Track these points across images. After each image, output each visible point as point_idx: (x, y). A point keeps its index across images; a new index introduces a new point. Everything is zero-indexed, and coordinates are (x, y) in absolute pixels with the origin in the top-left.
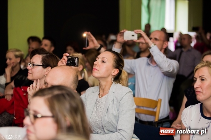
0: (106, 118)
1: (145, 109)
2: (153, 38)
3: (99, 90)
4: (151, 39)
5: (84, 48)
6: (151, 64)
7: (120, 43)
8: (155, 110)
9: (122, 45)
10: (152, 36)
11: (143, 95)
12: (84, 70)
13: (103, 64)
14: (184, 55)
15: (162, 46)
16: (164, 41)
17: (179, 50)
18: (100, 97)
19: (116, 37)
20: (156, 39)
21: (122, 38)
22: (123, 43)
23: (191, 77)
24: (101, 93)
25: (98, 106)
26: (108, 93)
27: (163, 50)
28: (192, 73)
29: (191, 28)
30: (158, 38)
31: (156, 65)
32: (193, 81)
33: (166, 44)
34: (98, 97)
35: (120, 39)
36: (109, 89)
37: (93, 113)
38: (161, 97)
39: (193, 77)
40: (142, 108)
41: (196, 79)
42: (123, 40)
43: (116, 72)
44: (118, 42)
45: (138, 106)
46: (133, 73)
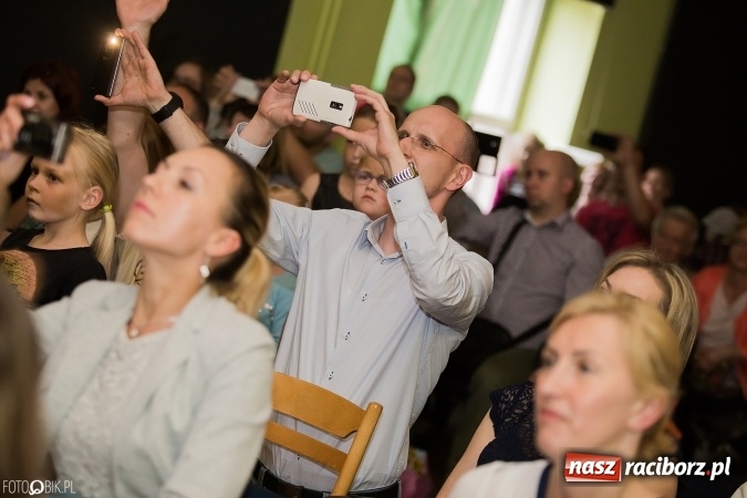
0: (137, 436)
1: (303, 430)
2: (413, 135)
3: (131, 303)
4: (402, 135)
5: (100, 98)
6: (376, 246)
7: (273, 122)
8: (344, 447)
9: (275, 131)
10: (410, 125)
11: (309, 372)
12: (107, 208)
13: (184, 196)
14: (526, 238)
15: (445, 177)
16: (456, 160)
17: (510, 216)
18: (131, 337)
19: (263, 90)
20: (425, 142)
21: (286, 101)
22: (284, 124)
23: (531, 344)
24: (140, 319)
25: (113, 373)
26: (170, 326)
27: (441, 199)
28: (544, 326)
29: (587, 134)
30: (434, 138)
31: (397, 255)
32: (538, 361)
33: (464, 173)
34: (123, 334)
35: (273, 103)
36: (179, 309)
37: (85, 400)
38: (384, 396)
39: (543, 345)
40: (290, 424)
41: (556, 355)
42: (286, 113)
43: (225, 243)
44: (262, 115)
45: (277, 414)
46: (291, 267)
